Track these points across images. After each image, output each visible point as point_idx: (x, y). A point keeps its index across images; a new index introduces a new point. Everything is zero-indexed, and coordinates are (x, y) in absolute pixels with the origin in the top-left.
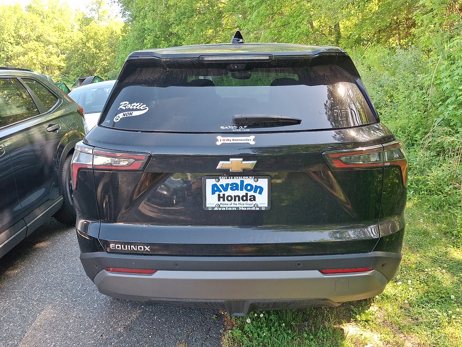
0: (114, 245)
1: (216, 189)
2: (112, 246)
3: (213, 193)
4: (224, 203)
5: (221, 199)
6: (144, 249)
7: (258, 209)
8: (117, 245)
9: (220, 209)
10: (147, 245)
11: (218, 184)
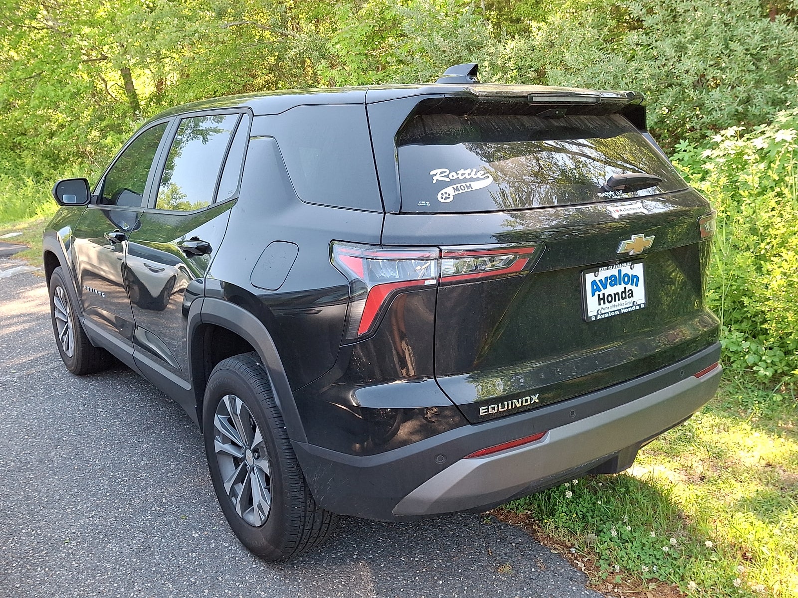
0: (487, 407)
1: (595, 288)
2: (483, 409)
3: (593, 295)
4: (604, 306)
5: (602, 302)
6: (531, 400)
7: (638, 308)
8: (490, 407)
9: (603, 316)
10: (534, 392)
11: (597, 279)
